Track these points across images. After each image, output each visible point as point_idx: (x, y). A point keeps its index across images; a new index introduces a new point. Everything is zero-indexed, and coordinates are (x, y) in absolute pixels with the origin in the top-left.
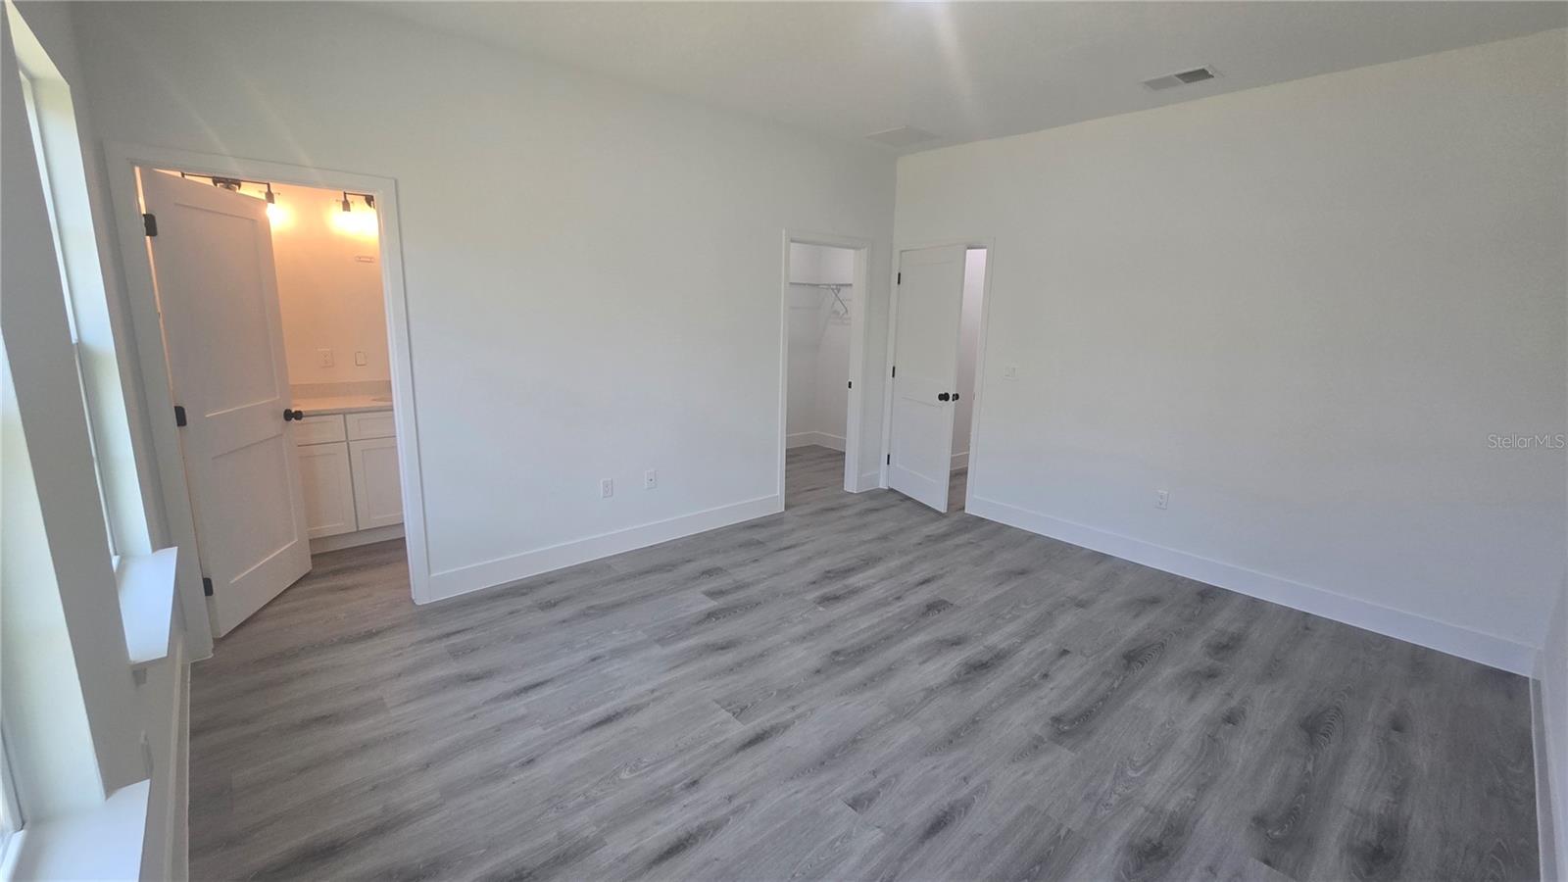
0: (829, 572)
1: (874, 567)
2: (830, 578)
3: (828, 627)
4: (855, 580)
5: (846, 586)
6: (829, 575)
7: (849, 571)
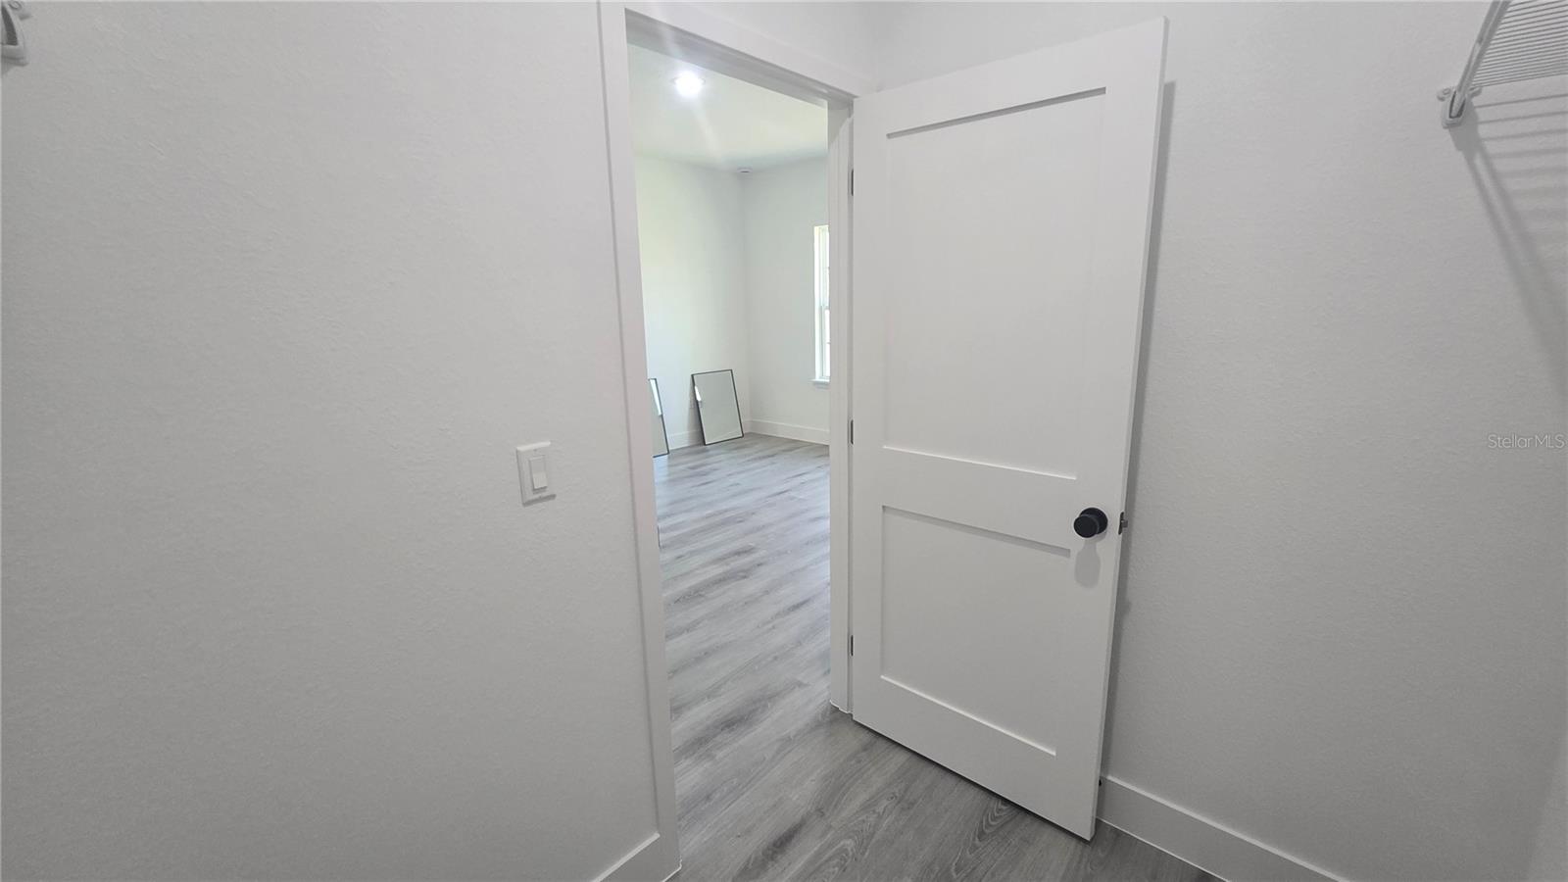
0: (745, 577)
1: (690, 588)
2: (743, 571)
3: (746, 534)
4: (716, 571)
5: (727, 564)
6: (744, 574)
7: (721, 581)
